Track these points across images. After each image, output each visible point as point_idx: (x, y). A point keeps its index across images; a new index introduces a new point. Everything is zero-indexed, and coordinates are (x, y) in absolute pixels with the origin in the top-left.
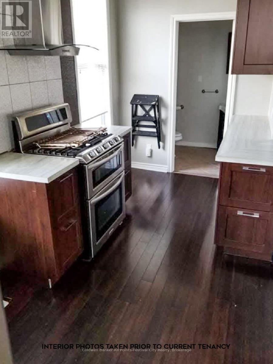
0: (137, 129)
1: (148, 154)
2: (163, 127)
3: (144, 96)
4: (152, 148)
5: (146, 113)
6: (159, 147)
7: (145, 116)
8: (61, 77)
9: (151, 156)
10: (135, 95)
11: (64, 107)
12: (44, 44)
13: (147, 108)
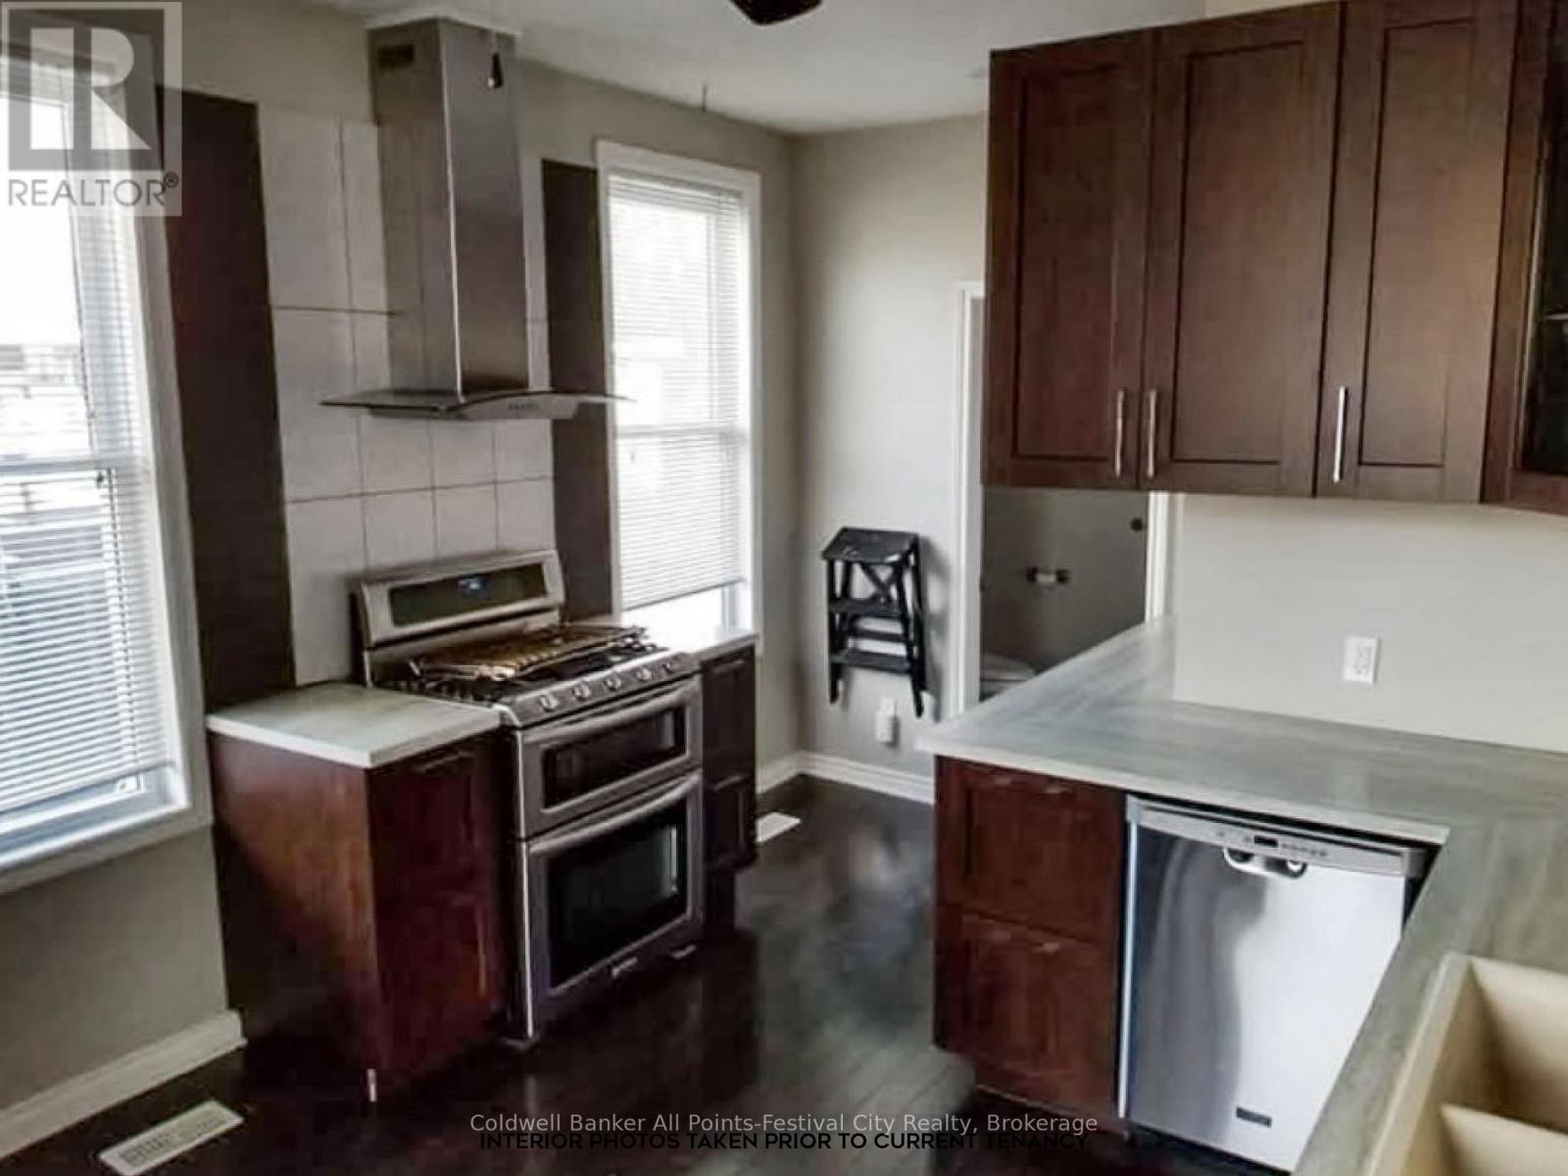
0: (851, 643)
1: (883, 733)
2: (934, 645)
3: (869, 533)
4: (899, 714)
5: (880, 592)
6: (919, 710)
7: (874, 598)
8: (549, 473)
9: (894, 743)
10: (845, 531)
11: (537, 561)
12: (459, 387)
13: (884, 574)
